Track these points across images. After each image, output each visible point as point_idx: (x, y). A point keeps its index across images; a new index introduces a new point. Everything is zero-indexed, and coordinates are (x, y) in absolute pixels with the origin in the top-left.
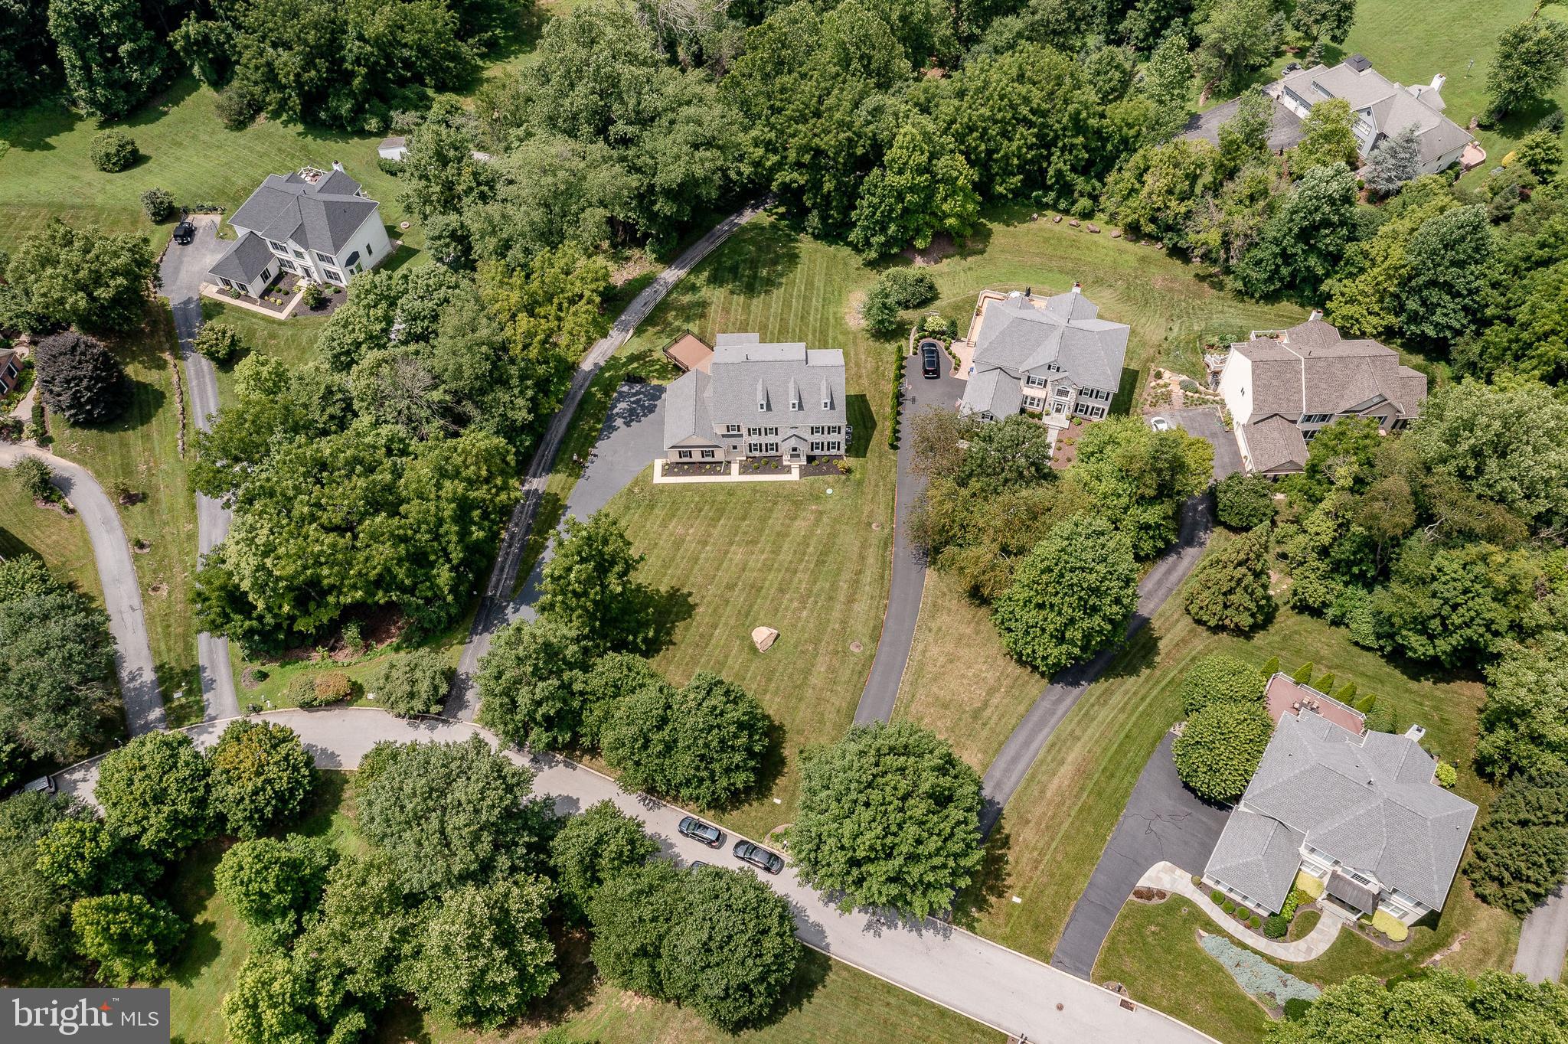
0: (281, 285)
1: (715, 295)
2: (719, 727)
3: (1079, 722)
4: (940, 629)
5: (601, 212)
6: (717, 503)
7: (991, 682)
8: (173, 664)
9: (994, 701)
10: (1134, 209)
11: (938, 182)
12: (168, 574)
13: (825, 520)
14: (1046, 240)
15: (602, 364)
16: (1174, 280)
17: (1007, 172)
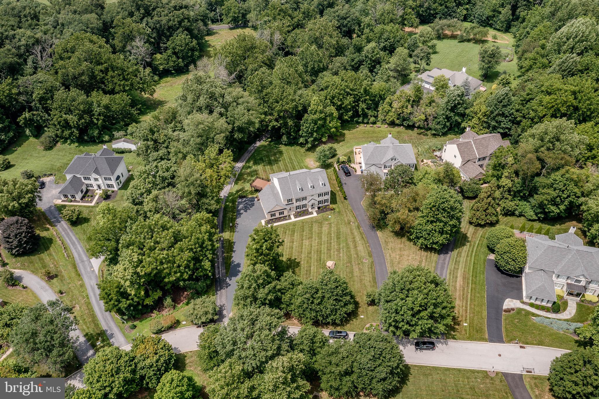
1: (260, 168)
3: (455, 264)
4: (392, 248)
6: (291, 229)
7: (419, 259)
8: (92, 332)
10: (392, 116)
11: (327, 116)
12: (77, 301)
13: (333, 225)
14: (364, 133)
15: (227, 195)
16: (411, 136)
17: (347, 111)
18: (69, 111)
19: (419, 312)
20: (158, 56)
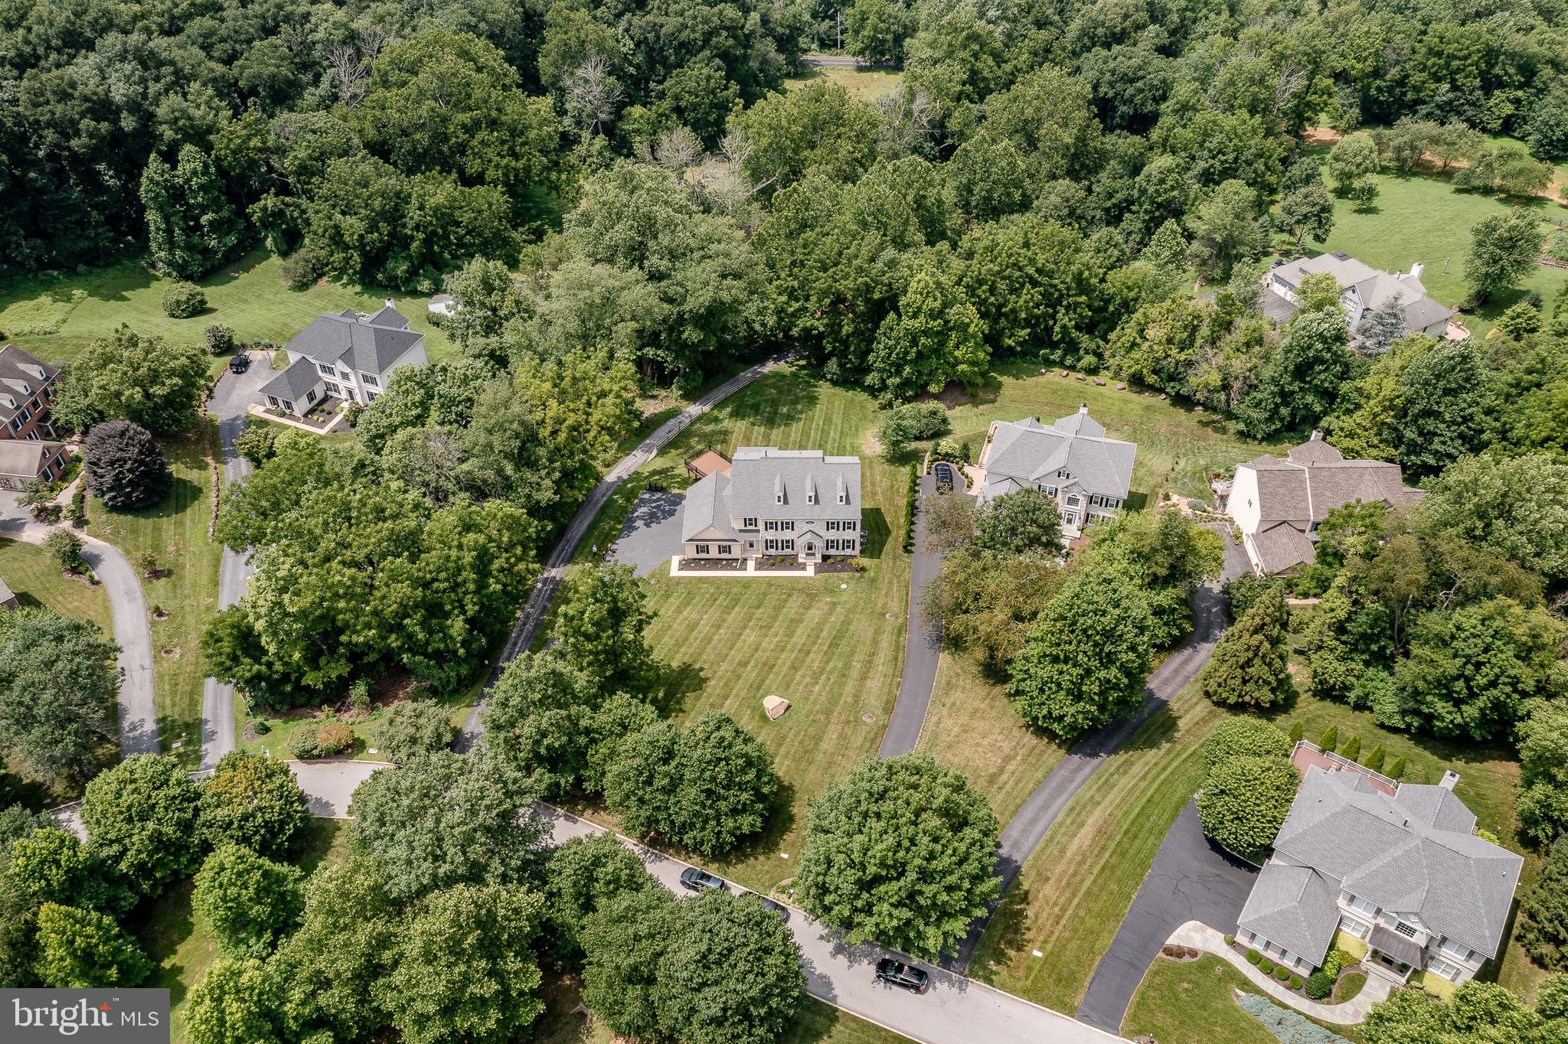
0: (325, 407)
1: (739, 426)
2: (727, 759)
3: (1099, 789)
4: (954, 704)
5: (634, 325)
6: (733, 594)
7: (1007, 750)
8: (176, 717)
9: (1010, 768)
10: (1138, 361)
11: (950, 329)
12: (183, 639)
13: (839, 609)
14: (1054, 392)
15: (626, 477)
16: (1179, 425)
17: (1015, 323)
18: (350, 209)
20: (637, 111)
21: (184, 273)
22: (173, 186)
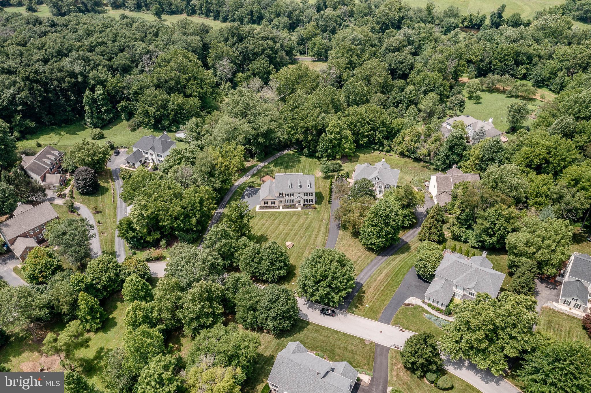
0: (145, 165)
1: (277, 169)
2: (276, 253)
3: (386, 265)
4: (343, 244)
5: (244, 136)
6: (276, 216)
7: (359, 255)
8: (108, 251)
9: (360, 259)
10: (402, 148)
11: (343, 138)
12: (107, 230)
13: (308, 219)
14: (376, 158)
15: (241, 184)
16: (415, 167)
17: (364, 137)
18: (151, 105)
19: (320, 281)
20: (240, 74)
21: (95, 126)
22: (93, 99)
